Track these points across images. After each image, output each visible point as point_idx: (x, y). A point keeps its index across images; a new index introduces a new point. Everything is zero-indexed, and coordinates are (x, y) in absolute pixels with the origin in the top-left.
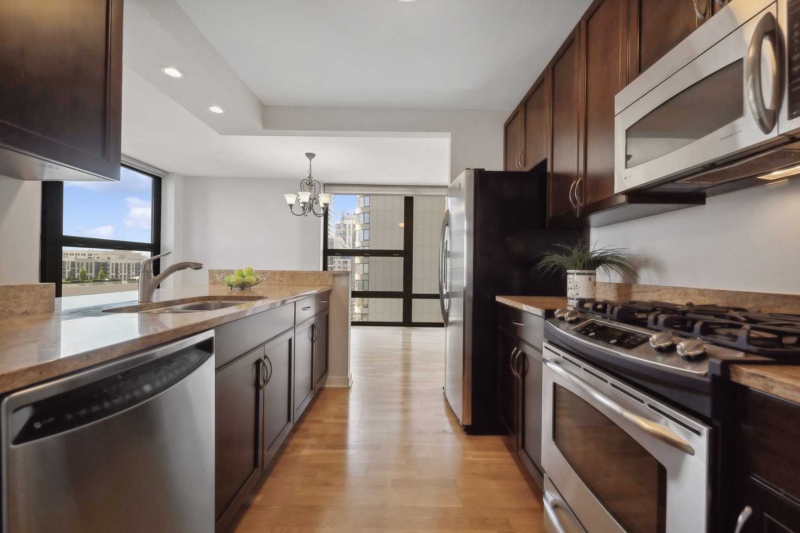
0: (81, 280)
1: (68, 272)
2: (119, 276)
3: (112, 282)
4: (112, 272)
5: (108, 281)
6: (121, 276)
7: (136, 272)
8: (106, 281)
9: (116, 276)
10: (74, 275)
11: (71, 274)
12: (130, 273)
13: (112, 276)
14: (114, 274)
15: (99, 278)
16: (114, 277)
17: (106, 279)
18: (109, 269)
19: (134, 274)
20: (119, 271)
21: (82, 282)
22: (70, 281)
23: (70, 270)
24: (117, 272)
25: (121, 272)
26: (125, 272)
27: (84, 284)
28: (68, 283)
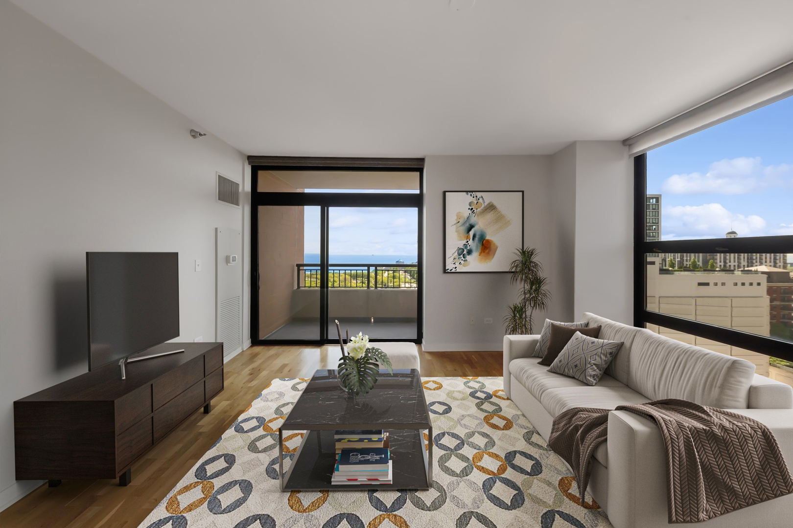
0: (692, 269)
1: (678, 261)
2: (728, 265)
3: (724, 272)
4: (720, 262)
5: (719, 271)
6: (730, 266)
7: (748, 262)
8: (717, 271)
9: (725, 266)
10: (683, 264)
11: (680, 263)
12: (741, 263)
13: (720, 266)
14: (722, 264)
15: (709, 267)
16: (722, 267)
17: (717, 269)
18: (716, 259)
19: (746, 264)
20: (728, 261)
21: (694, 271)
22: (682, 269)
23: (679, 259)
24: (725, 262)
25: (730, 262)
26: (735, 262)
27: (696, 272)
28: (681, 271)
